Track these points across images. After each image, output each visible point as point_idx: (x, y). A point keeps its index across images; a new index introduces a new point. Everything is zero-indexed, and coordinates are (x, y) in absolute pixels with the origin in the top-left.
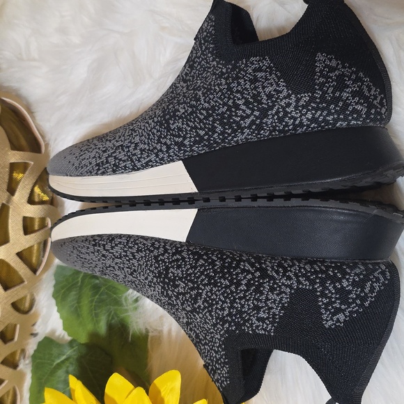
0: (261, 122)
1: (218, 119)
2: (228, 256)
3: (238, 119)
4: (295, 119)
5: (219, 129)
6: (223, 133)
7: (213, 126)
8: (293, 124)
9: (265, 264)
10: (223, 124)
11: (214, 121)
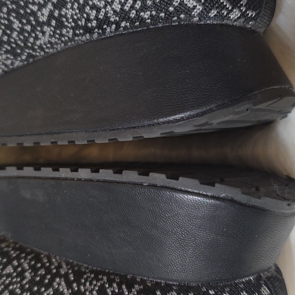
0: (60, 15)
1: (13, 10)
2: (43, 266)
3: (35, 8)
4: (98, 10)
5: (16, 25)
6: (22, 31)
7: (9, 20)
8: (97, 18)
9: (85, 285)
10: (19, 17)
11: (9, 13)
